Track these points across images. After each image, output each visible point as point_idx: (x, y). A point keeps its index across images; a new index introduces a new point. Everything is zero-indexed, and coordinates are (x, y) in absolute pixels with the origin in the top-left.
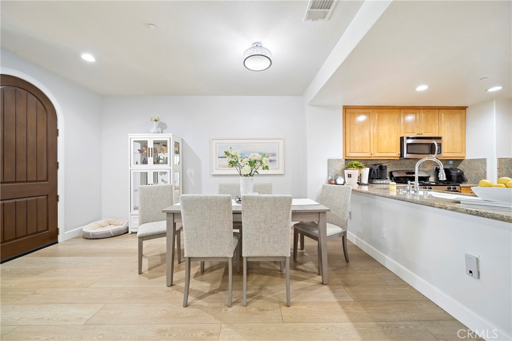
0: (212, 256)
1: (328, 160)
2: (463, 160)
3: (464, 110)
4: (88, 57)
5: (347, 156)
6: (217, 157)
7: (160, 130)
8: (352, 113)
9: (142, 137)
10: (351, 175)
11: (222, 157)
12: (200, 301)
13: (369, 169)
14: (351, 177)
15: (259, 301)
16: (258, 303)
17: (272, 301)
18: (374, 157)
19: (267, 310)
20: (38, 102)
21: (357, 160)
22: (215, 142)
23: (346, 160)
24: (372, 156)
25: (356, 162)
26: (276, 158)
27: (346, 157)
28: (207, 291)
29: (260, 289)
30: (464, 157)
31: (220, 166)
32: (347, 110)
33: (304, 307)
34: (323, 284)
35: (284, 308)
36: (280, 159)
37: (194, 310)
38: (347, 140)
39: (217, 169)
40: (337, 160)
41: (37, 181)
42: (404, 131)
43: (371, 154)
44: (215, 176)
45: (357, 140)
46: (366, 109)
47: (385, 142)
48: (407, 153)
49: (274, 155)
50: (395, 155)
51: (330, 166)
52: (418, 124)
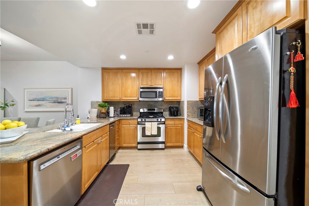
1: (92, 102)
2: (180, 101)
3: (180, 70)
6: (28, 100)
11: (31, 100)
18: (122, 100)
24: (121, 99)
26: (67, 101)
27: (104, 100)
30: (180, 100)
31: (29, 106)
36: (69, 101)
38: (105, 89)
39: (27, 108)
40: (97, 102)
42: (141, 83)
43: (120, 98)
44: (26, 112)
45: (111, 89)
46: (117, 69)
47: (129, 90)
48: (140, 98)
49: (65, 98)
50: (136, 98)
51: (92, 106)
52: (151, 79)
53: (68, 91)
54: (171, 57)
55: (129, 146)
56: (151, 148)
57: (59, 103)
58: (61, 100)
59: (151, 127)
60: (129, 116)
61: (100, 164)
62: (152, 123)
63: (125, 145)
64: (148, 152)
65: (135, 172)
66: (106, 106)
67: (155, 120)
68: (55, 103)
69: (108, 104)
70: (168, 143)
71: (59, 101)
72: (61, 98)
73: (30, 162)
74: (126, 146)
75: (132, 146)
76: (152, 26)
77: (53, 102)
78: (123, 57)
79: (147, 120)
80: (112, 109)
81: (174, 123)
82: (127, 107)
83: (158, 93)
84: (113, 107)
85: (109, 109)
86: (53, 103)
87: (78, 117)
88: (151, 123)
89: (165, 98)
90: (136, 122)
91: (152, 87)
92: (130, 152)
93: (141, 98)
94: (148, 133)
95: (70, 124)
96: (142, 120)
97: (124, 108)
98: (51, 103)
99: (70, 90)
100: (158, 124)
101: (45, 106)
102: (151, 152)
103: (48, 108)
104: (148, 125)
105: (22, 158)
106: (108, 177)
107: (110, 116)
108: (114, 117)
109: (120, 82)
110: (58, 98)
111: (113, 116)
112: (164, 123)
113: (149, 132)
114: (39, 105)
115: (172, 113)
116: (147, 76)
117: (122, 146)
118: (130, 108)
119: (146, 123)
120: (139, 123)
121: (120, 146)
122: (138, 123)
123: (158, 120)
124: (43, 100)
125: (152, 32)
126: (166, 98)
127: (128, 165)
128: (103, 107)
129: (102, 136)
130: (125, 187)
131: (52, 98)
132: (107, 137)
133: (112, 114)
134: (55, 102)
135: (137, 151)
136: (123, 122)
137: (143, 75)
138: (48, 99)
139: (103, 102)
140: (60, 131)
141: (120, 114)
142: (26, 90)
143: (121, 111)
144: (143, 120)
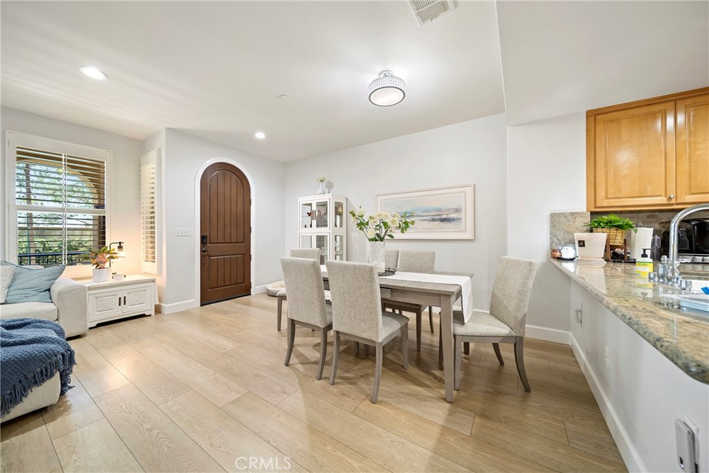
0: (307, 322)
1: (552, 214)
4: (260, 136)
5: (598, 205)
7: (326, 190)
8: (612, 121)
9: (307, 200)
10: (584, 241)
12: (300, 366)
13: (652, 229)
14: (584, 246)
15: (350, 386)
16: (346, 387)
17: (362, 391)
18: (677, 204)
19: (348, 397)
20: (238, 179)
21: (615, 212)
22: (380, 198)
23: (592, 213)
24: (673, 202)
25: (613, 217)
26: (462, 215)
27: (596, 207)
28: (312, 360)
29: (362, 376)
32: (598, 117)
33: (391, 412)
34: (445, 399)
35: (368, 402)
36: (468, 216)
37: (291, 371)
38: (598, 176)
40: (572, 214)
41: (237, 242)
49: (458, 211)
51: (554, 226)
53: (465, 192)
57: (443, 220)
58: (447, 214)
68: (433, 222)
71: (444, 217)
72: (449, 210)
77: (430, 221)
86: (431, 223)
98: (426, 222)
99: (469, 191)
101: (413, 228)
103: (419, 232)
110: (440, 210)
131: (429, 211)
134: (433, 220)
138: (419, 214)
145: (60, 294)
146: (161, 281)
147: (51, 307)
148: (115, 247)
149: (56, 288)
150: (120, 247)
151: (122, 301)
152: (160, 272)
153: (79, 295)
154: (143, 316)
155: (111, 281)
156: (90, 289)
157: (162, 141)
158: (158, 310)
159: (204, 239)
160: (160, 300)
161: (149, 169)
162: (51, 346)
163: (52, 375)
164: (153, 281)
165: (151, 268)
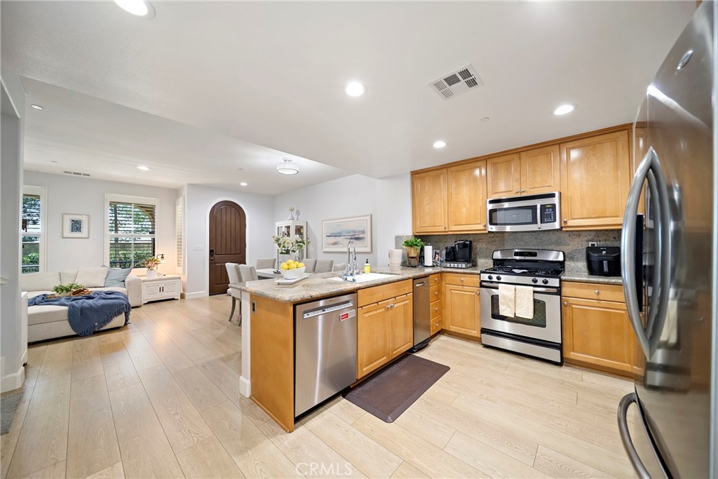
1: (397, 237)
4: (244, 184)
5: (417, 231)
6: (326, 236)
7: (296, 217)
8: (422, 179)
9: (280, 224)
11: (328, 236)
18: (450, 231)
20: (237, 211)
24: (447, 230)
26: (365, 236)
31: (327, 244)
32: (415, 176)
36: (368, 236)
38: (417, 212)
39: (325, 247)
40: (404, 236)
41: (235, 254)
42: (493, 191)
43: (445, 228)
44: (325, 252)
45: (428, 211)
46: (438, 169)
47: (464, 210)
48: (490, 224)
49: (363, 232)
50: (481, 227)
51: (396, 244)
52: (518, 176)
53: (366, 219)
54: (564, 110)
55: (463, 332)
56: (518, 352)
57: (356, 239)
59: (513, 297)
60: (464, 266)
61: (391, 346)
62: (517, 286)
63: (453, 328)
64: (505, 358)
65: (456, 386)
66: (416, 245)
67: (529, 280)
68: (352, 240)
69: (422, 241)
70: (573, 351)
71: (357, 236)
72: (359, 232)
73: (295, 305)
74: (456, 331)
75: (469, 334)
76: (465, 74)
77: (350, 239)
78: (440, 145)
79: (504, 278)
80: (429, 250)
81: (596, 297)
82: (461, 246)
83: (539, 211)
84: (431, 247)
85: (422, 250)
87: (367, 262)
88: (514, 286)
89: (565, 222)
90: (476, 280)
91: (524, 195)
92: (463, 346)
93: (493, 227)
94: (505, 310)
95: (355, 272)
96: (490, 278)
97: (453, 248)
98: (348, 240)
99: (368, 218)
100: (534, 292)
101: (341, 244)
102: (516, 362)
103: (344, 247)
104: (504, 292)
105: (288, 299)
106: (404, 373)
107: (426, 264)
108: (433, 266)
109: (445, 193)
110: (354, 232)
111: (431, 264)
112: (555, 290)
113: (508, 310)
114: (335, 244)
115: (595, 266)
116: (508, 170)
117: (447, 329)
118: (468, 249)
119: (500, 285)
120: (484, 284)
121: (444, 328)
122: (481, 283)
123: (536, 281)
124: (339, 236)
125: (472, 83)
126: (570, 223)
127: (448, 368)
128: (411, 246)
129: (395, 297)
130: (425, 401)
131: (349, 232)
132: (408, 302)
133: (429, 260)
134: (352, 238)
135: (480, 347)
136: (449, 278)
137: (497, 170)
138: (344, 234)
139: (415, 236)
140: (341, 280)
141: (446, 260)
142: (324, 222)
143: (447, 254)
144: (495, 279)
145: (128, 283)
146: (184, 278)
147: (125, 289)
148: (160, 256)
149: (127, 280)
150: (162, 257)
151: (161, 290)
152: (184, 273)
153: (138, 284)
154: (173, 299)
155: (156, 277)
156: (144, 281)
157: (185, 192)
158: (182, 296)
159: (211, 252)
160: (184, 290)
161: (179, 208)
162: (121, 301)
163: (122, 313)
164: (180, 278)
165: (180, 270)
